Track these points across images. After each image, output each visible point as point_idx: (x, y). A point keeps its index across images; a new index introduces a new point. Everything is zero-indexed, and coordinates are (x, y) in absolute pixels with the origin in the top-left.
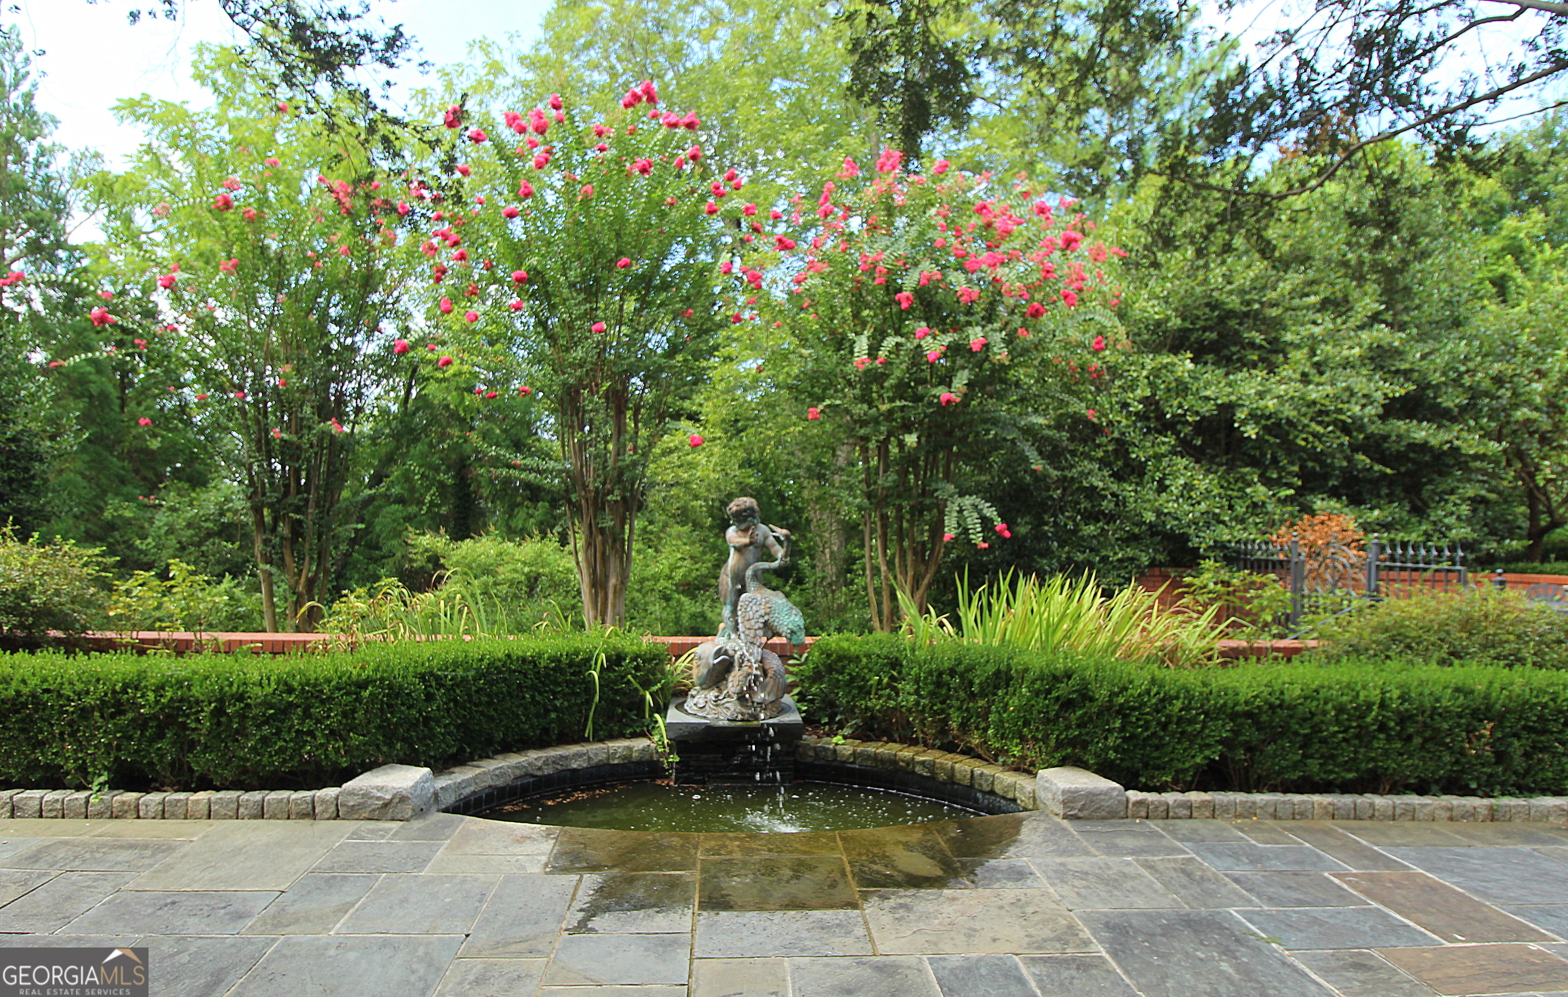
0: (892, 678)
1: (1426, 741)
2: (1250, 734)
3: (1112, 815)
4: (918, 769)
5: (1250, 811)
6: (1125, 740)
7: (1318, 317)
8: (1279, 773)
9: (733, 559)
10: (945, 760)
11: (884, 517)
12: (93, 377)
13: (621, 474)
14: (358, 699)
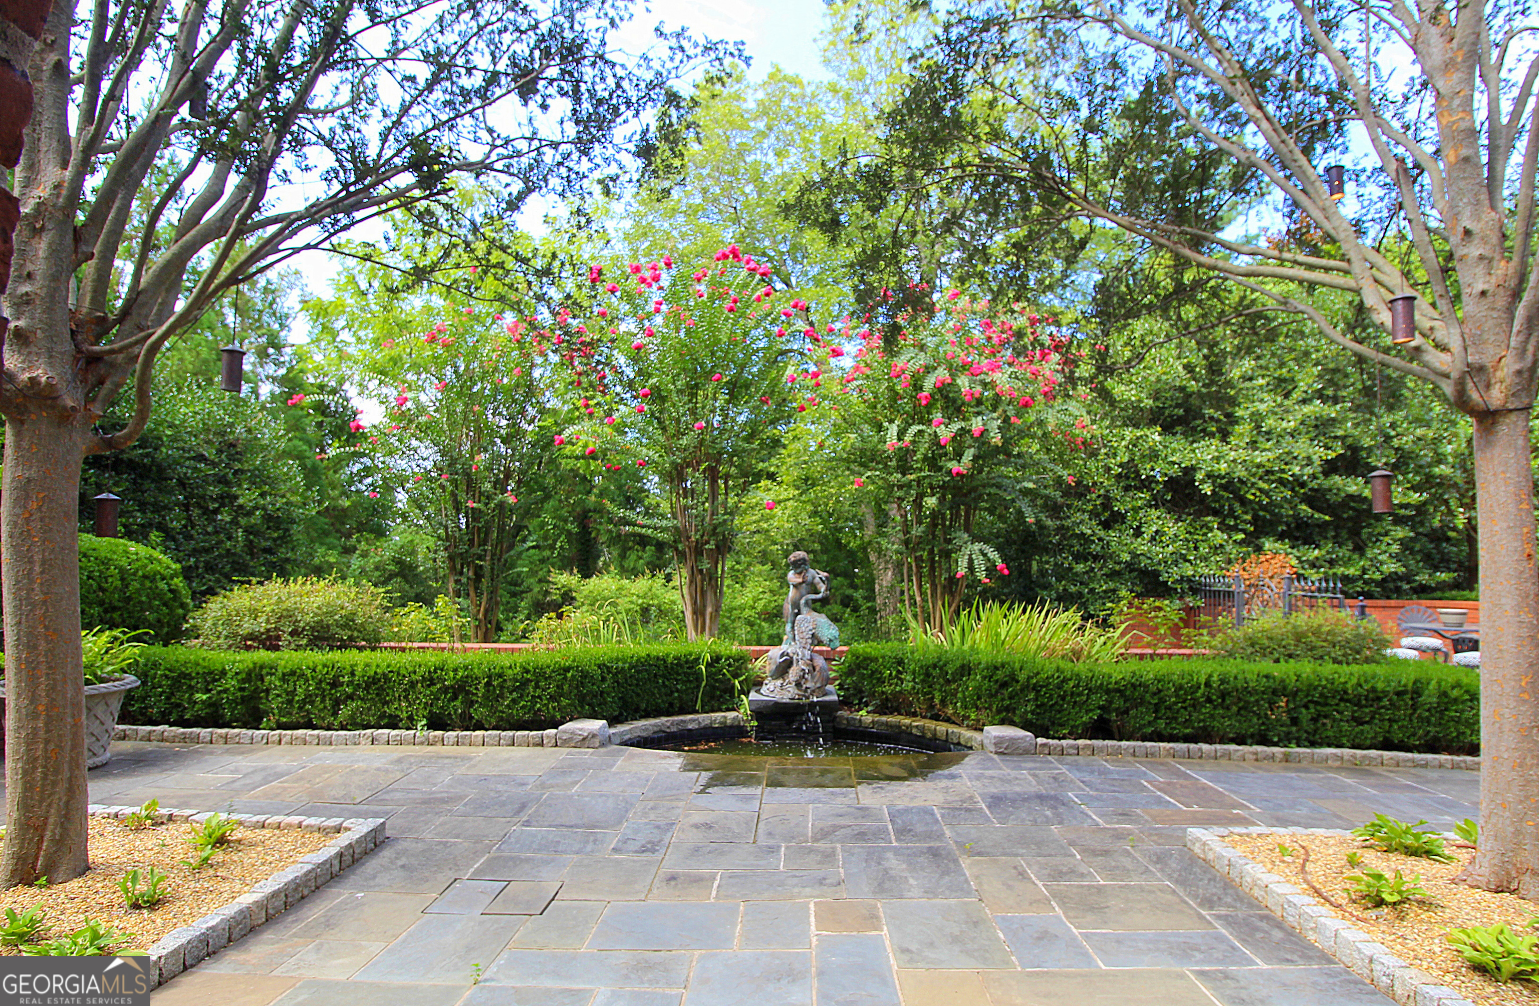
0: (899, 672)
1: (1240, 709)
2: (1118, 703)
3: (1026, 752)
4: (914, 731)
5: (1118, 751)
6: (1037, 706)
7: (1265, 396)
8: (1140, 729)
9: (792, 592)
10: (930, 724)
11: (919, 559)
12: (308, 454)
13: (715, 528)
14: (565, 678)
